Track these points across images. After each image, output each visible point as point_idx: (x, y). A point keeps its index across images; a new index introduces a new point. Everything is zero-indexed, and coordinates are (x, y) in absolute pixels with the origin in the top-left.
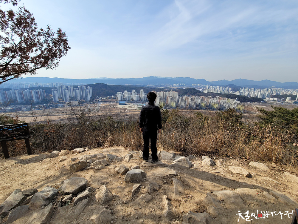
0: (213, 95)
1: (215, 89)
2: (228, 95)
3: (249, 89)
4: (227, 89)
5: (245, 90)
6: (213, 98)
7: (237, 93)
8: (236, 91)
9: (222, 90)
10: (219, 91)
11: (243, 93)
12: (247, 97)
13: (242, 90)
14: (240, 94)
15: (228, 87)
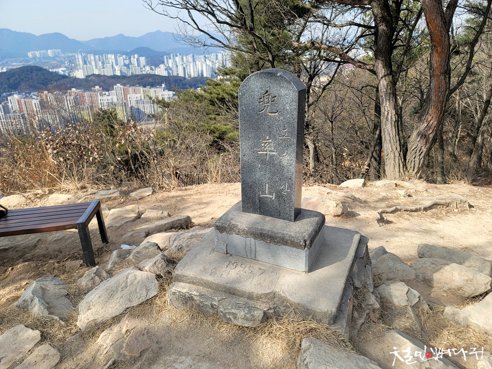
0: (104, 81)
1: (103, 63)
2: (142, 79)
3: (182, 58)
4: (134, 60)
5: (176, 62)
6: (108, 91)
7: (161, 71)
8: (157, 66)
9: (125, 65)
10: (117, 68)
11: (174, 69)
12: (185, 78)
13: (170, 61)
14: (169, 73)
15: (136, 56)
